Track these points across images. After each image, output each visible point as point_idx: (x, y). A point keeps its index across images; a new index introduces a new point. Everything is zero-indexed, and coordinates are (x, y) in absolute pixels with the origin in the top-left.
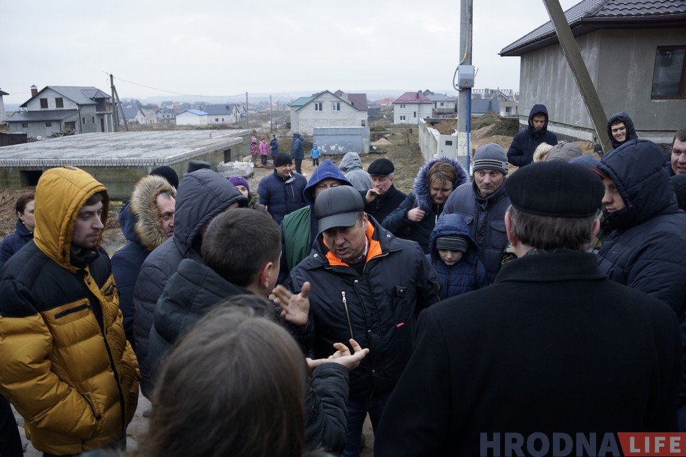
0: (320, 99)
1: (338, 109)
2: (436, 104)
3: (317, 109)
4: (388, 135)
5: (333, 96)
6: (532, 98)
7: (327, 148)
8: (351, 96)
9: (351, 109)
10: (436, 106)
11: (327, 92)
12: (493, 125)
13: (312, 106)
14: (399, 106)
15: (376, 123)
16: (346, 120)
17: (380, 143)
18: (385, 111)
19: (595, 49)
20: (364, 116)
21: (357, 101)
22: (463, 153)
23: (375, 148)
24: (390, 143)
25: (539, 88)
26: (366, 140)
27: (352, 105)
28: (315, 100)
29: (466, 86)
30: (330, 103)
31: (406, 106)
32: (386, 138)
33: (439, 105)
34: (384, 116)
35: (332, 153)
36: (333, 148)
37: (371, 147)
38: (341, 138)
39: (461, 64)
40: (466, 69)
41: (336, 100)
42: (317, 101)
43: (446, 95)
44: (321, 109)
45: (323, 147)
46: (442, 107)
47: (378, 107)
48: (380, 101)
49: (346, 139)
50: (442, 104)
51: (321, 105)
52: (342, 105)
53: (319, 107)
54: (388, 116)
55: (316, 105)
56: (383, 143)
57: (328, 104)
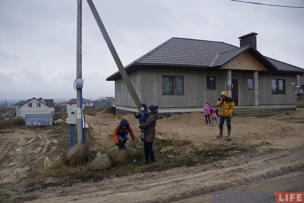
0: (30, 102)
1: (40, 106)
2: (86, 104)
3: (29, 106)
4: (64, 117)
5: (37, 100)
6: (120, 97)
7: (32, 123)
8: (46, 100)
9: (46, 107)
10: (86, 105)
11: (34, 98)
12: (105, 110)
13: (27, 105)
14: (69, 105)
15: (59, 113)
16: (43, 111)
17: (59, 121)
18: (63, 107)
19: (140, 76)
20: (52, 109)
21: (49, 103)
22: (80, 117)
23: (55, 123)
24: (63, 121)
25: (122, 93)
26: (51, 119)
27: (47, 104)
28: (29, 102)
29: (79, 87)
30: (36, 104)
31: (72, 105)
32: (62, 119)
33: (87, 104)
34: (63, 110)
35: (34, 126)
36: (35, 123)
37: (53, 123)
38: (39, 119)
39: (77, 78)
40: (79, 81)
41: (38, 102)
42: (29, 103)
43: (90, 100)
44: (31, 106)
45: (30, 123)
46: (89, 105)
47: (60, 105)
48: (61, 103)
49: (41, 119)
50: (88, 104)
51: (31, 104)
52: (41, 104)
53: (30, 105)
54: (64, 110)
55: (29, 104)
56: (60, 121)
57: (34, 104)
